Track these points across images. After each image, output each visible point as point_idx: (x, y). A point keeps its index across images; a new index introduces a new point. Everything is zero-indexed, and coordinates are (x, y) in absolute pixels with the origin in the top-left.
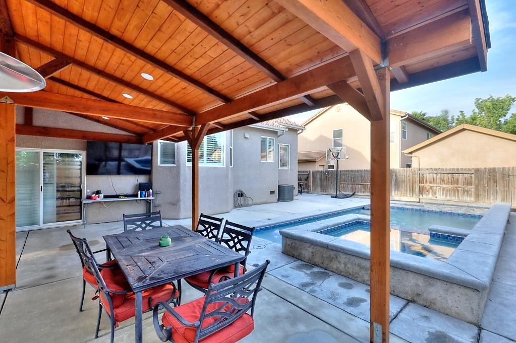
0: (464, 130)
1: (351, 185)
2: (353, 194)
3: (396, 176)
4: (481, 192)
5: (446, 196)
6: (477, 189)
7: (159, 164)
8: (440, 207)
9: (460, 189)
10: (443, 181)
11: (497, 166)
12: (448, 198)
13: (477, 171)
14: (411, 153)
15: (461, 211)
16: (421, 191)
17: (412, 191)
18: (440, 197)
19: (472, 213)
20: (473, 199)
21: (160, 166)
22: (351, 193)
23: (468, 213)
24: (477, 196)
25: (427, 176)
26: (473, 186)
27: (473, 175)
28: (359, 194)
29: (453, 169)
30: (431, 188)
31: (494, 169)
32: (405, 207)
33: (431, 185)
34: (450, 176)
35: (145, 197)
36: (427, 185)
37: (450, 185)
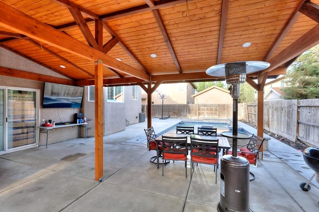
0: (214, 88)
1: (167, 113)
2: (169, 117)
3: (189, 107)
4: (220, 114)
5: (208, 116)
6: (219, 113)
7: (89, 100)
8: (209, 120)
9: (213, 113)
10: (207, 109)
11: (225, 104)
12: (209, 117)
13: (219, 105)
14: (194, 97)
15: (216, 122)
16: (199, 114)
17: (196, 114)
18: (206, 117)
19: (220, 122)
20: (217, 117)
21: (90, 102)
22: (168, 117)
23: (219, 122)
24: (219, 115)
25: (202, 107)
26: (218, 111)
27: (218, 107)
28: (172, 117)
29: (211, 105)
30: (203, 112)
31: (224, 104)
32: (195, 121)
33: (203, 111)
34: (210, 107)
35: (82, 123)
36: (201, 112)
37: (210, 111)
